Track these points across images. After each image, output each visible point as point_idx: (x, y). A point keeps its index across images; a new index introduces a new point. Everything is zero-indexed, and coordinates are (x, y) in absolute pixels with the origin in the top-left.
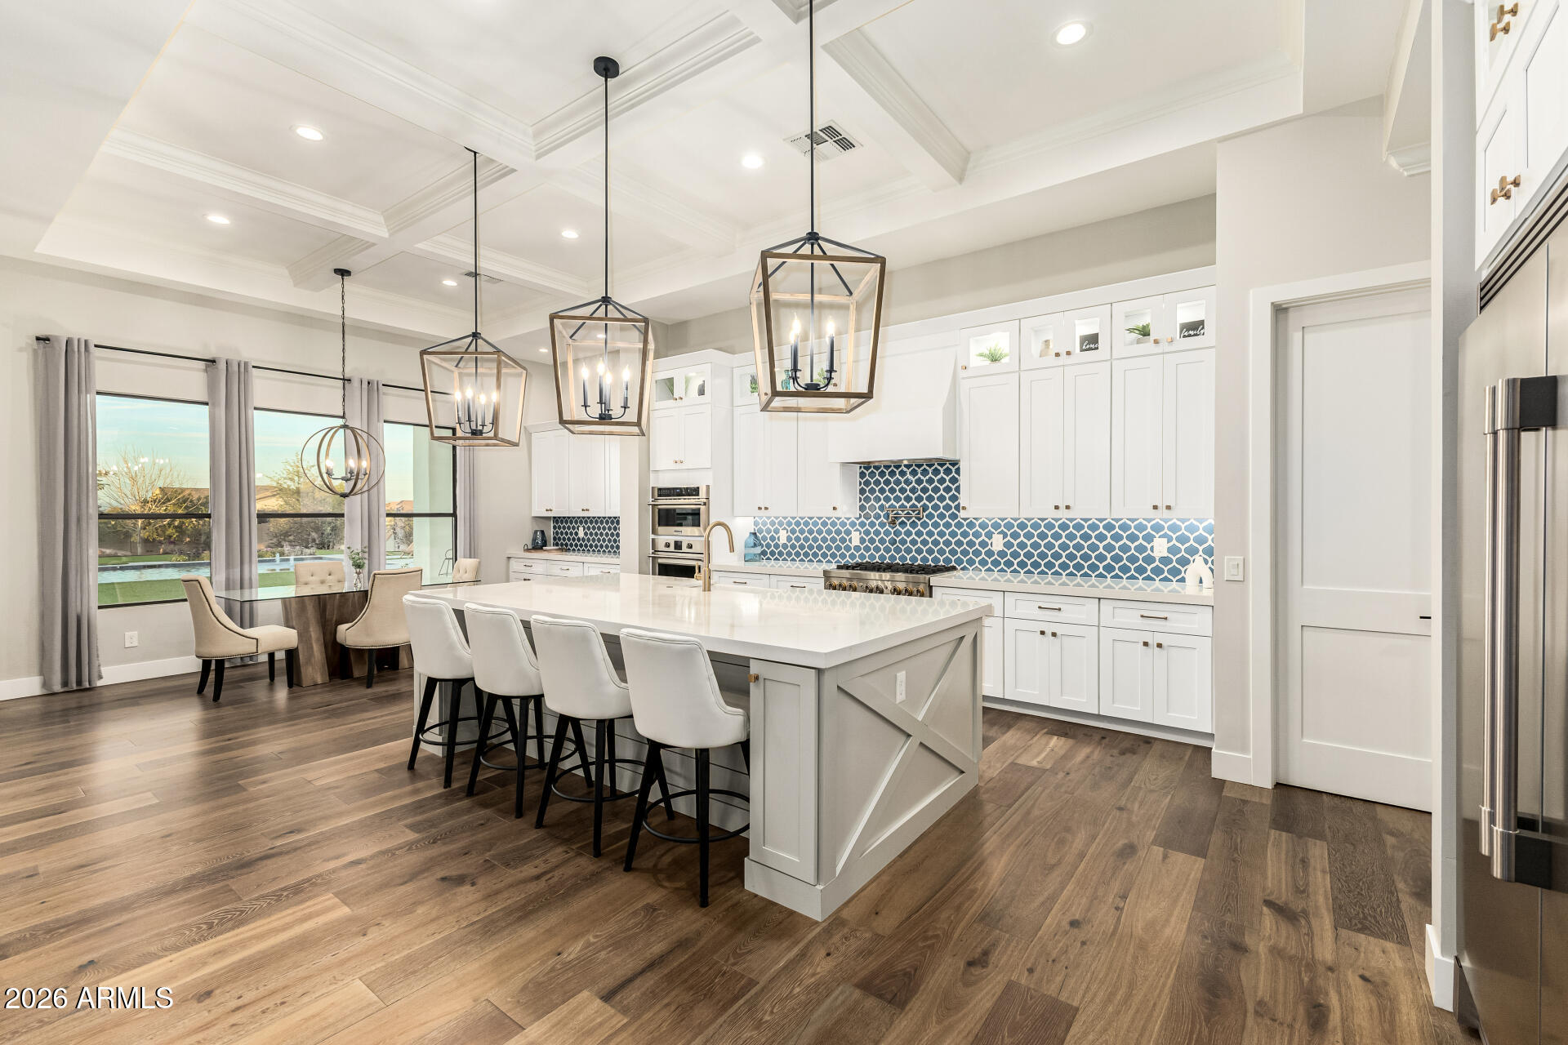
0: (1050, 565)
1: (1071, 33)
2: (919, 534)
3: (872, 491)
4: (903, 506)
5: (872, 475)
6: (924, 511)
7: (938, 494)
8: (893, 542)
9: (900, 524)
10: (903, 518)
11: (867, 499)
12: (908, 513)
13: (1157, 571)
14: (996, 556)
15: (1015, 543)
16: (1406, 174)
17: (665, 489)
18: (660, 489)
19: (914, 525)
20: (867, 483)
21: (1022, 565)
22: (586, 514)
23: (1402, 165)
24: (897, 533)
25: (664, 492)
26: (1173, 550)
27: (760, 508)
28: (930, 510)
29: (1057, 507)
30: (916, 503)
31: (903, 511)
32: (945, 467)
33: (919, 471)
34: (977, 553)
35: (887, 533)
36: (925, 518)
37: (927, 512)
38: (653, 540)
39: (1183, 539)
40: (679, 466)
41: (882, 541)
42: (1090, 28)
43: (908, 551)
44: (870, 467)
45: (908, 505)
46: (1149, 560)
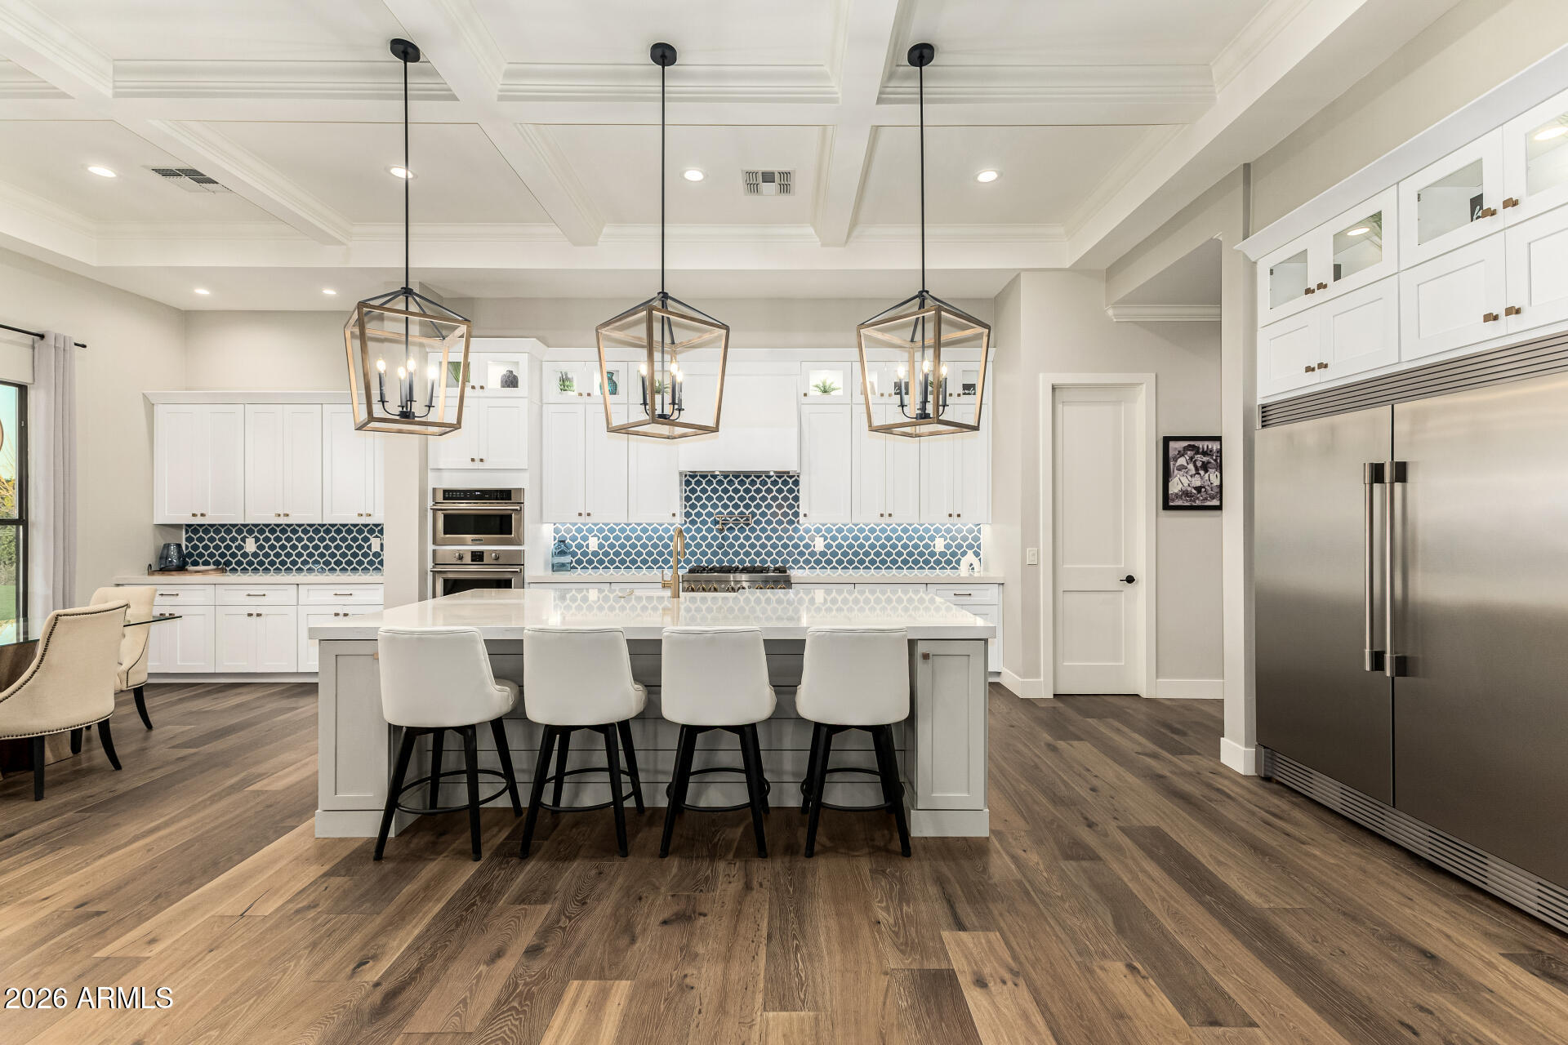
0: (862, 562)
1: (987, 176)
2: (747, 538)
3: (699, 499)
4: (731, 512)
5: (698, 483)
6: (753, 518)
7: (766, 503)
8: (720, 546)
9: (728, 529)
10: (731, 525)
11: (693, 507)
12: (737, 520)
13: (938, 562)
14: (818, 556)
15: (834, 544)
16: (1115, 320)
17: (452, 491)
18: (445, 491)
19: (742, 530)
20: (693, 491)
21: (840, 562)
22: (283, 521)
23: (1115, 315)
24: (725, 538)
25: (450, 495)
26: (948, 546)
27: (580, 514)
28: (758, 516)
29: (882, 515)
30: (744, 511)
31: (731, 518)
32: (783, 479)
33: (748, 481)
34: (801, 554)
35: (715, 538)
36: (753, 524)
37: (756, 518)
38: (434, 551)
39: (953, 539)
40: (477, 465)
41: (709, 546)
42: (1000, 175)
43: (737, 554)
44: (697, 476)
45: (736, 513)
46: (932, 554)
